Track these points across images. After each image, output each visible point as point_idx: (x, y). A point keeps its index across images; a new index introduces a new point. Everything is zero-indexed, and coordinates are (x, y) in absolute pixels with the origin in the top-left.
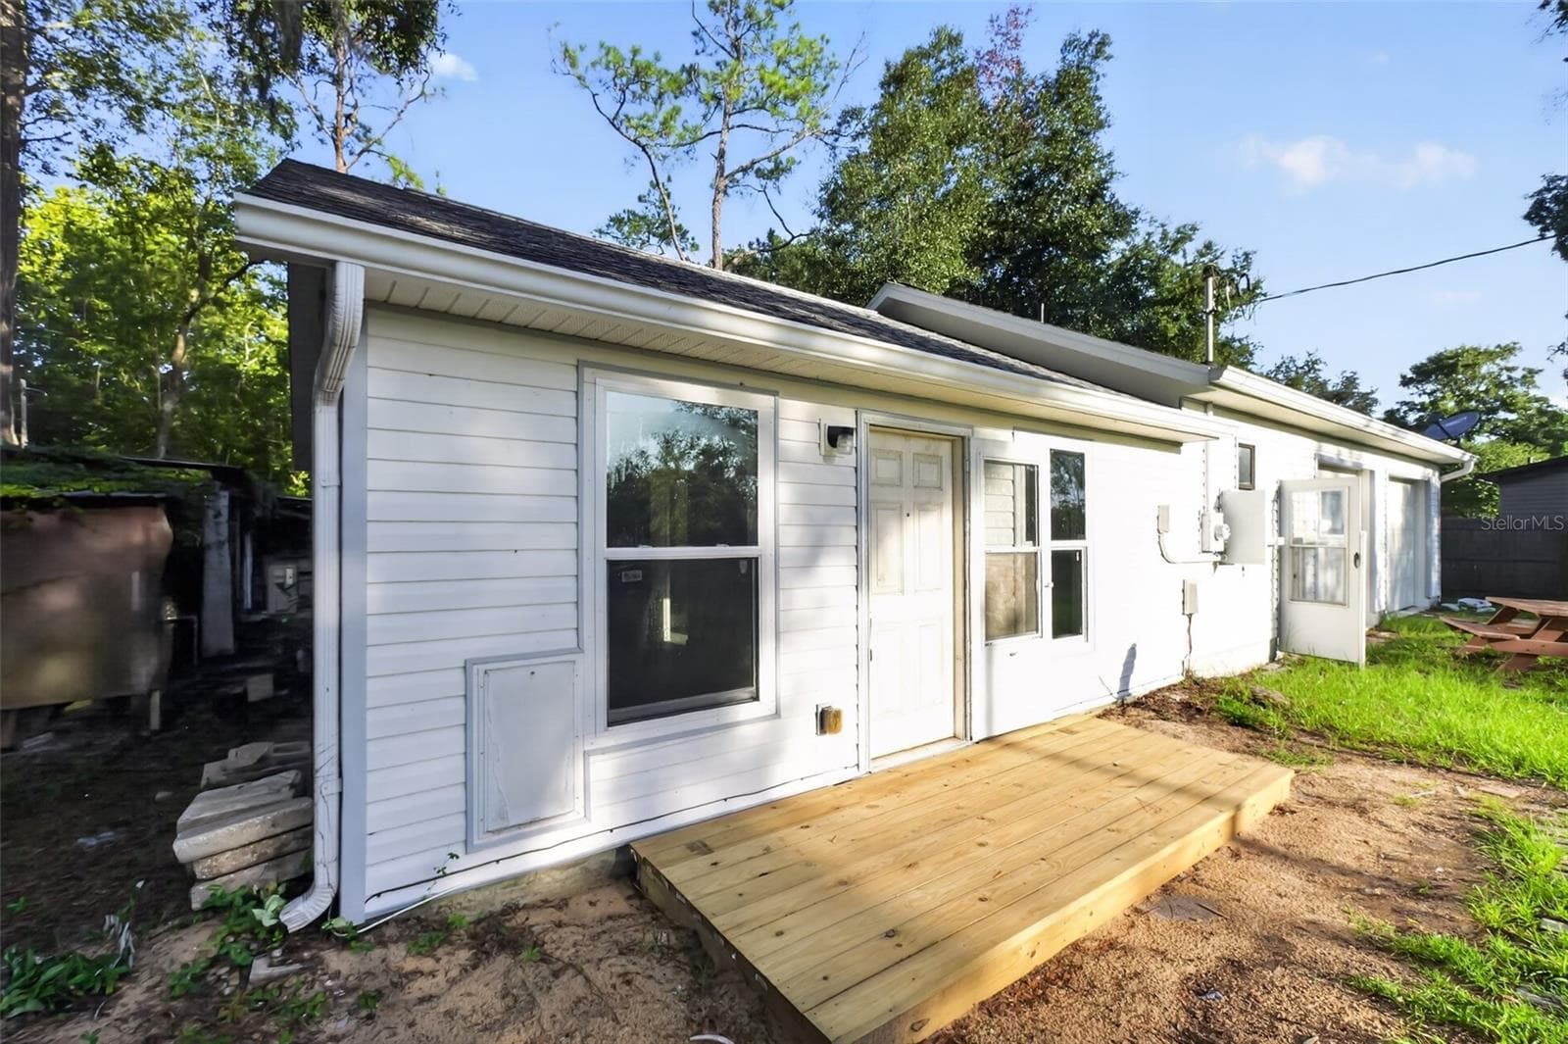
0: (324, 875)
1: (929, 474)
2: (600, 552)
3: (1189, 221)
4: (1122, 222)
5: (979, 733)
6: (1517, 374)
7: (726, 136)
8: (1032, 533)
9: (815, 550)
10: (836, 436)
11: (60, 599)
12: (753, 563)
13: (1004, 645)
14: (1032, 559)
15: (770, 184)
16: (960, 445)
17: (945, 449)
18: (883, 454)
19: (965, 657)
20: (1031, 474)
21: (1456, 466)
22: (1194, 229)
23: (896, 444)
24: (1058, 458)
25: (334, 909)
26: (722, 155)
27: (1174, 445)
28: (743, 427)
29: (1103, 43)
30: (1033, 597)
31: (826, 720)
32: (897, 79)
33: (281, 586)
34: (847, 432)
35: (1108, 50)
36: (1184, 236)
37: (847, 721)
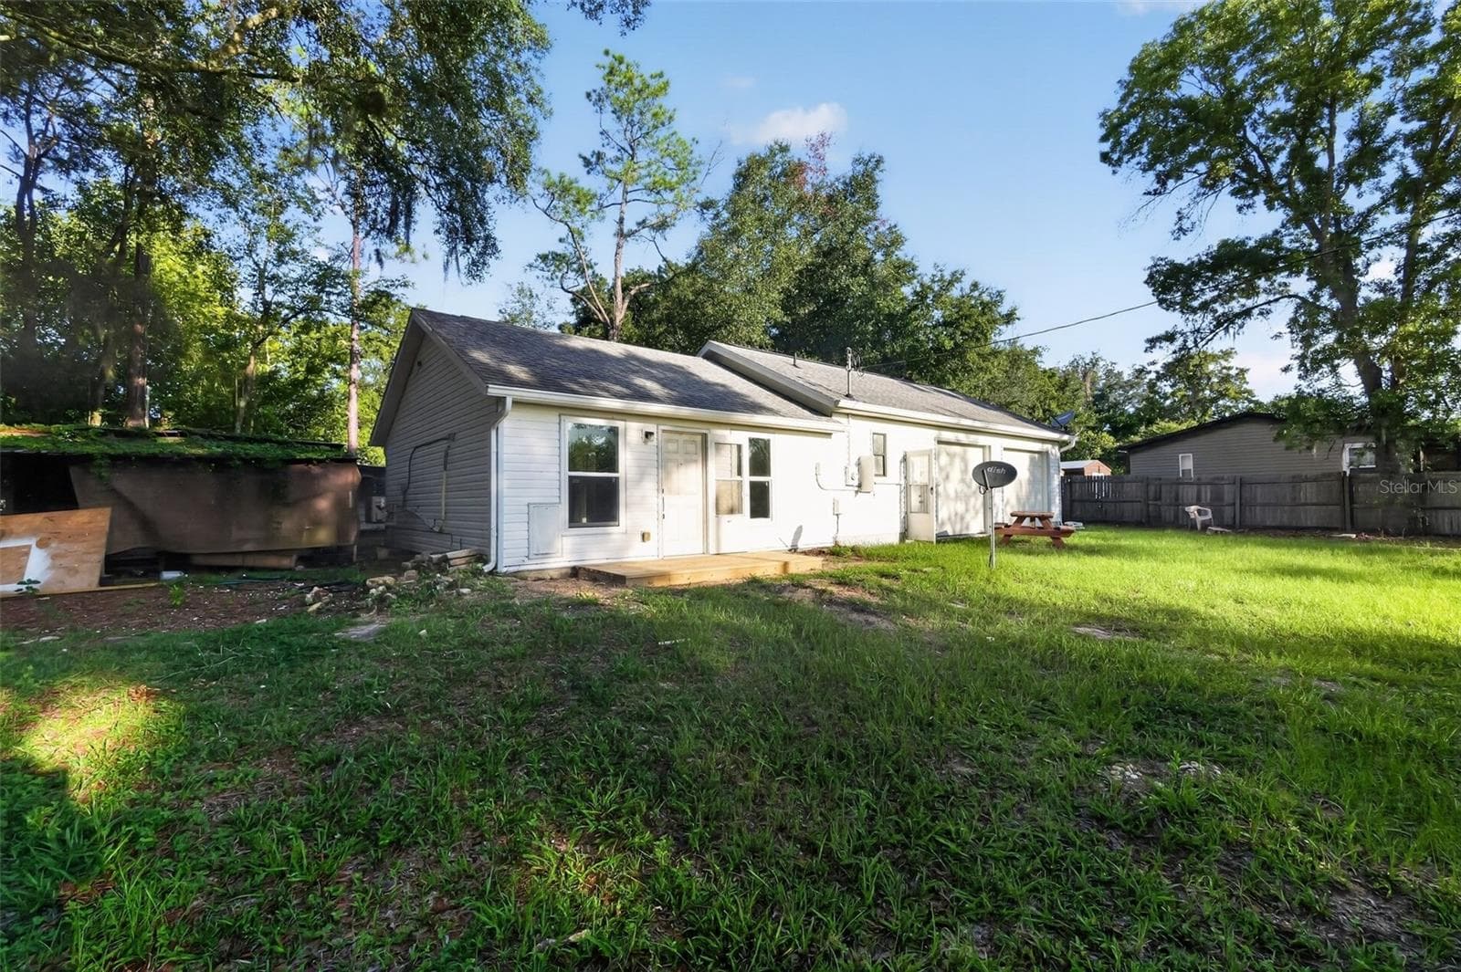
0: (493, 558)
1: (691, 448)
2: (566, 473)
3: (960, 268)
4: (904, 270)
5: (713, 550)
6: (1233, 372)
7: (625, 208)
8: (740, 473)
9: (642, 476)
10: (648, 435)
11: (323, 504)
12: (617, 479)
13: (725, 518)
14: (740, 484)
15: (658, 236)
16: (705, 436)
17: (699, 438)
18: (669, 441)
19: (706, 521)
20: (739, 447)
21: (1065, 443)
22: (963, 274)
23: (676, 437)
24: (753, 442)
25: (496, 567)
26: (621, 221)
27: (829, 435)
28: (614, 431)
29: (878, 162)
30: (741, 499)
31: (644, 537)
32: (743, 177)
33: (379, 507)
34: (652, 434)
35: (882, 166)
36: (956, 278)
37: (653, 537)
